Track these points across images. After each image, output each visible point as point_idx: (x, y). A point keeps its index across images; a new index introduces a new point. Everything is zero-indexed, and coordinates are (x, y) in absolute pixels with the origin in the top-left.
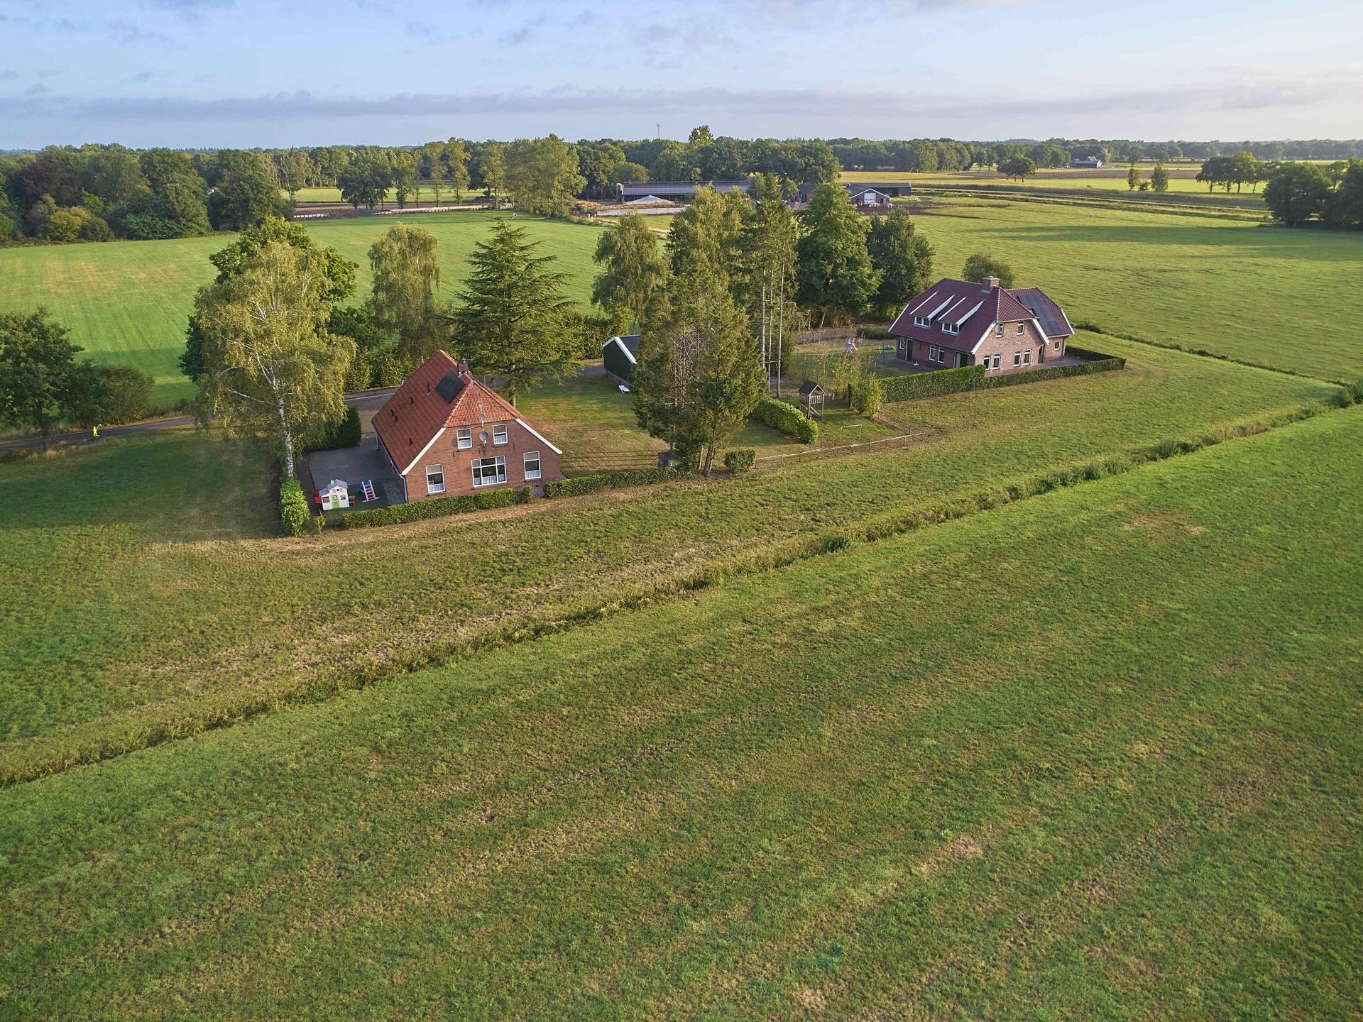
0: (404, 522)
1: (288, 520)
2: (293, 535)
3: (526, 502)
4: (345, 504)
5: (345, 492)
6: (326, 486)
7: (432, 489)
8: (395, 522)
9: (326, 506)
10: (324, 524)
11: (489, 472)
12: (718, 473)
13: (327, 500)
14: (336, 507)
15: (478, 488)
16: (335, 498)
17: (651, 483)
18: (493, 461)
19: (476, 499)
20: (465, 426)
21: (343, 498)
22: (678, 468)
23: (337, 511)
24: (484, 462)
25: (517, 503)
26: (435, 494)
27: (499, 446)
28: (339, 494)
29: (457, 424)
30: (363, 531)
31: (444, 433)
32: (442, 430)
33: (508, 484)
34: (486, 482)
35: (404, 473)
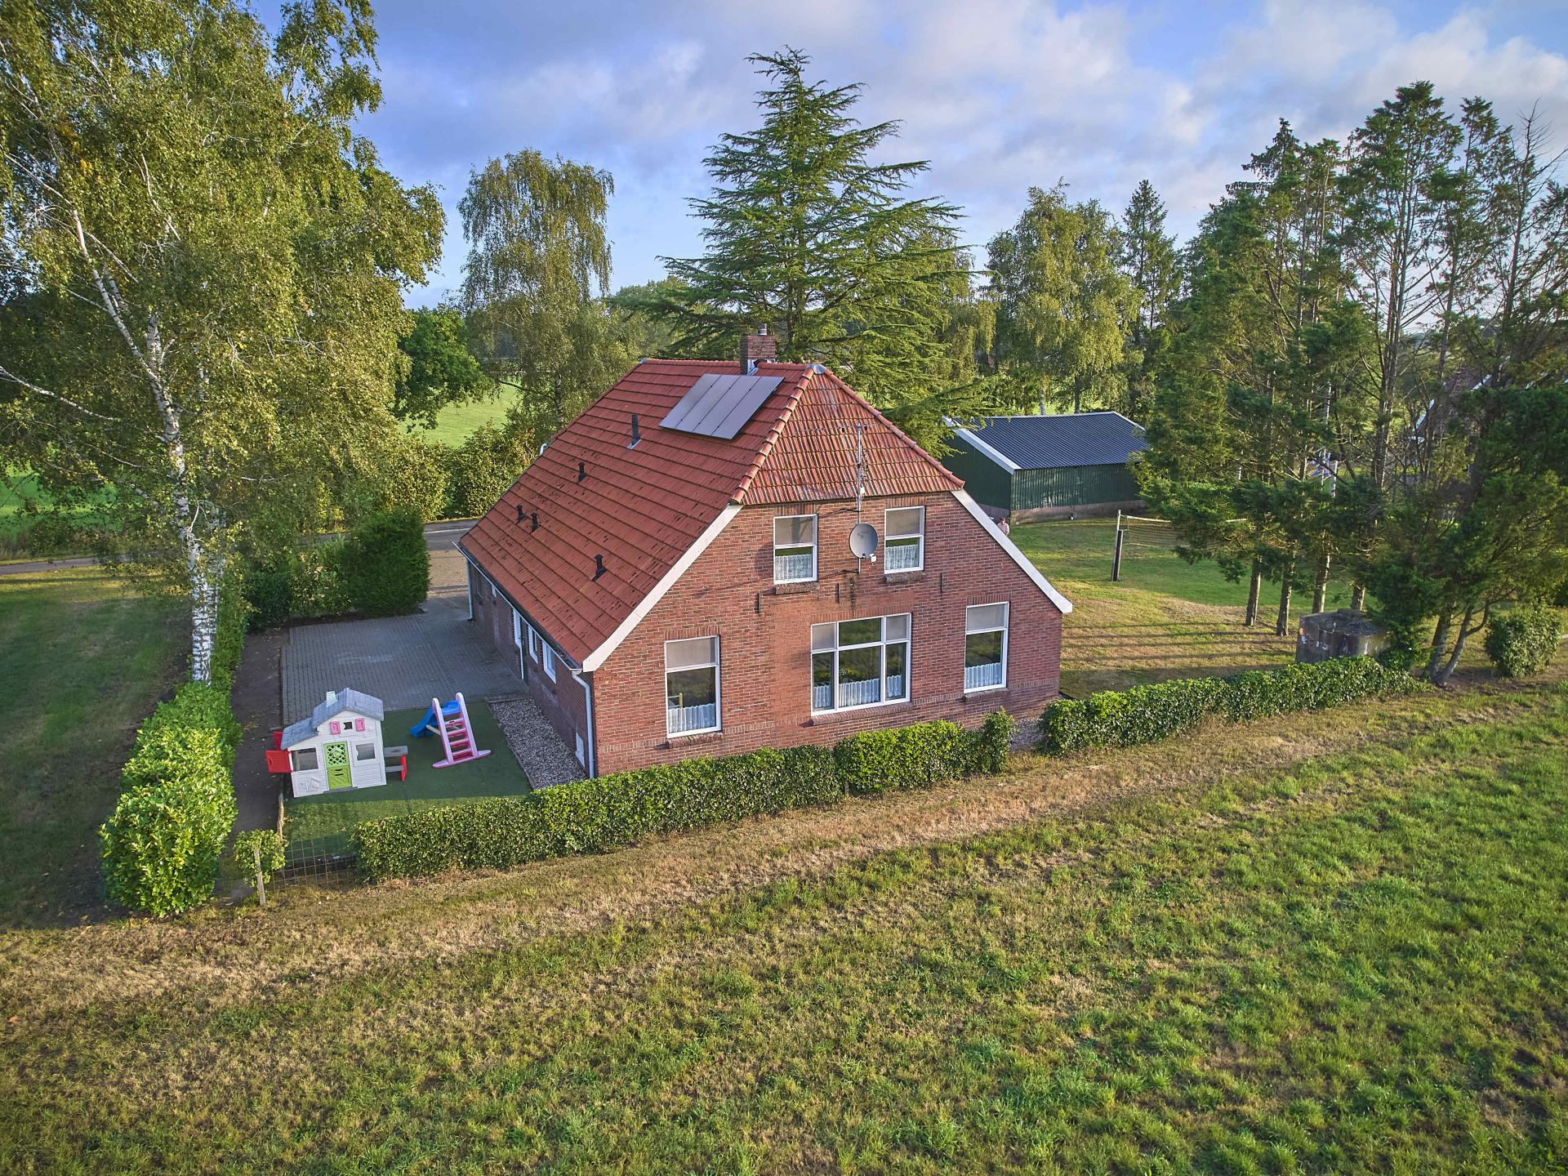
0: (592, 849)
1: (122, 850)
2: (147, 912)
3: (995, 770)
4: (371, 774)
5: (373, 734)
6: (309, 711)
7: (678, 725)
8: (560, 849)
9: (305, 783)
10: (279, 862)
11: (861, 669)
12: (1469, 676)
13: (308, 760)
14: (341, 784)
15: (825, 722)
16: (338, 754)
17: (1321, 704)
18: (870, 630)
19: (843, 755)
20: (802, 505)
21: (366, 754)
22: (1382, 657)
23: (341, 799)
24: (849, 632)
25: (967, 772)
26: (689, 742)
27: (900, 580)
28: (353, 739)
29: (778, 494)
30: (436, 889)
31: (733, 527)
32: (729, 514)
33: (911, 708)
34: (848, 701)
35: (592, 663)
